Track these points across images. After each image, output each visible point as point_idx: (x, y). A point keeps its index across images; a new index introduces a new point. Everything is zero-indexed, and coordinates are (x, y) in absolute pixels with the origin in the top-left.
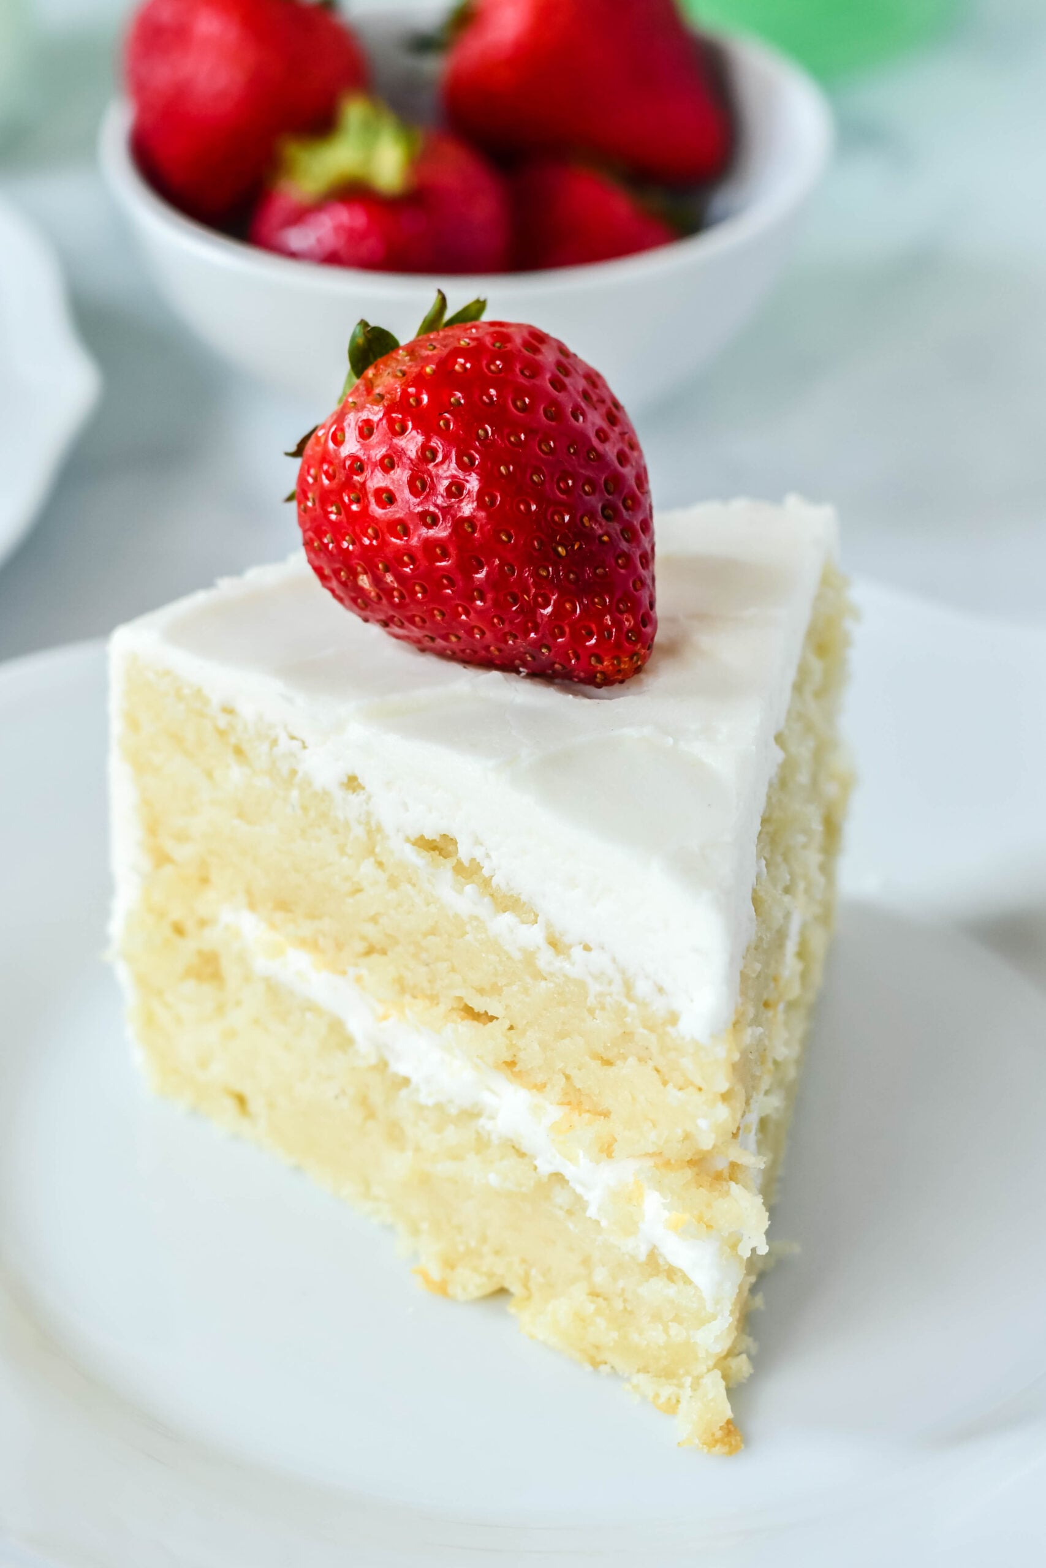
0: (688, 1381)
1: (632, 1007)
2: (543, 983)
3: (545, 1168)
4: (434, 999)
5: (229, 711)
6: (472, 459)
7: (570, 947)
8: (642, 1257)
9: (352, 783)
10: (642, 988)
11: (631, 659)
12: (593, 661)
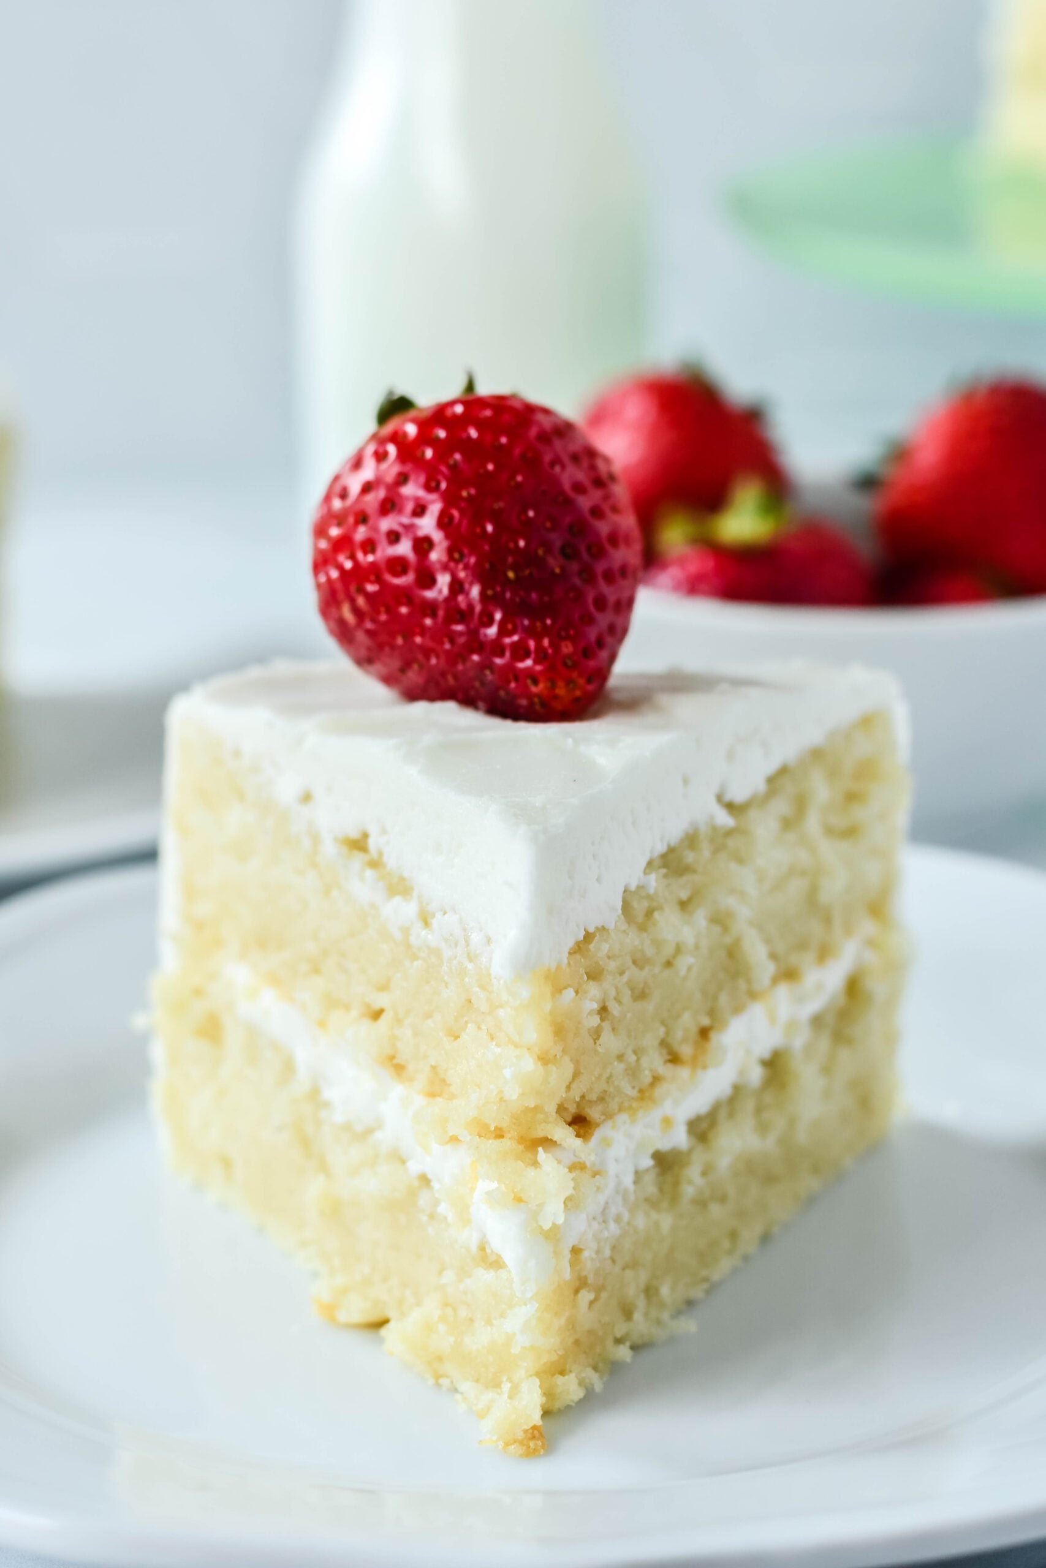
0: (506, 1387)
1: (470, 966)
2: (416, 963)
3: (414, 1167)
4: (347, 1008)
5: (237, 754)
6: (438, 484)
7: (434, 916)
8: (474, 1248)
9: (307, 798)
10: (476, 938)
11: (567, 684)
12: (529, 682)
